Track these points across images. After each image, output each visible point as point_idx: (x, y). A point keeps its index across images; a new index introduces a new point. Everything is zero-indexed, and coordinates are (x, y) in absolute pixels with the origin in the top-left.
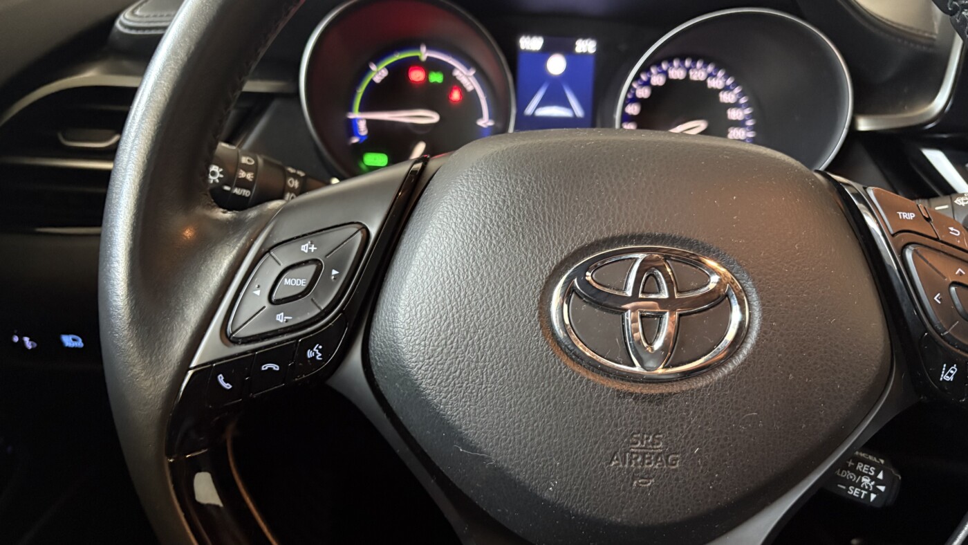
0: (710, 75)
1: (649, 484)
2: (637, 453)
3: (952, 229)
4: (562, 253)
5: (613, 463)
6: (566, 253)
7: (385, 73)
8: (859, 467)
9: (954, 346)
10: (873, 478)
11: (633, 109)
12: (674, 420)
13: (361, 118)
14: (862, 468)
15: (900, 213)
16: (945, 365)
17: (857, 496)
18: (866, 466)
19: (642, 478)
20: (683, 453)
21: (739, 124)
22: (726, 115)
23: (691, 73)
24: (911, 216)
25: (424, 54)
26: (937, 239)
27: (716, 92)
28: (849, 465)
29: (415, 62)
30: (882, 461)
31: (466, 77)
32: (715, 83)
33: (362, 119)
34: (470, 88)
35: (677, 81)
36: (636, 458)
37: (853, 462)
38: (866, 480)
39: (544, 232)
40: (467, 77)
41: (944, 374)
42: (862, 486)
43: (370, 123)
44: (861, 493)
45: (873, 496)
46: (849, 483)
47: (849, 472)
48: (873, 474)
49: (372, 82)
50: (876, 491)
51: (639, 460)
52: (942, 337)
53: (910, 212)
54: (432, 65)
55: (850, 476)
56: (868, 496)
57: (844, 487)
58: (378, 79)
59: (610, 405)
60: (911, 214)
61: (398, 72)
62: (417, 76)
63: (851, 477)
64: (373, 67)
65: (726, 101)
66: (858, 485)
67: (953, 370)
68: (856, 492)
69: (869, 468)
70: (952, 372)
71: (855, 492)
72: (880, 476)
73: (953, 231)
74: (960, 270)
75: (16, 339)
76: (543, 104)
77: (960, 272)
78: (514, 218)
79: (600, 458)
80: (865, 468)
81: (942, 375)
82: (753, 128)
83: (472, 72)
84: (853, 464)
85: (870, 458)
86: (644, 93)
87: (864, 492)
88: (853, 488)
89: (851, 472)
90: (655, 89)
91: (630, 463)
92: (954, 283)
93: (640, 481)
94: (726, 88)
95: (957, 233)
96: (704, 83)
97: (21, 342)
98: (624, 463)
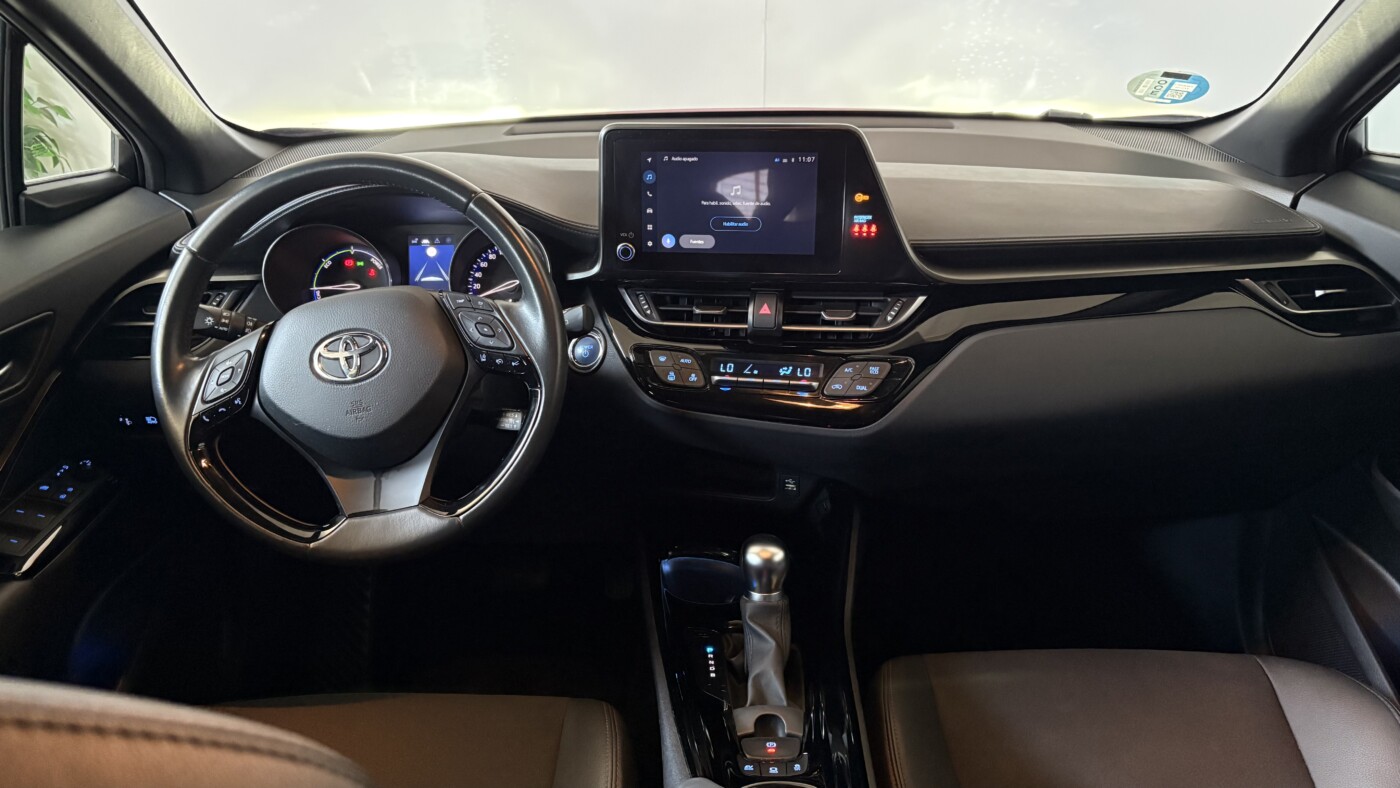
6: (318, 339)
7: (330, 263)
11: (478, 275)
13: (317, 289)
25: (352, 251)
29: (348, 256)
34: (380, 268)
39: (311, 332)
40: (379, 262)
43: (322, 291)
49: (323, 268)
54: (359, 256)
58: (326, 267)
61: (338, 263)
62: (349, 263)
64: (324, 260)
75: (121, 420)
76: (424, 276)
83: (382, 259)
86: (484, 265)
90: (491, 262)
97: (124, 421)
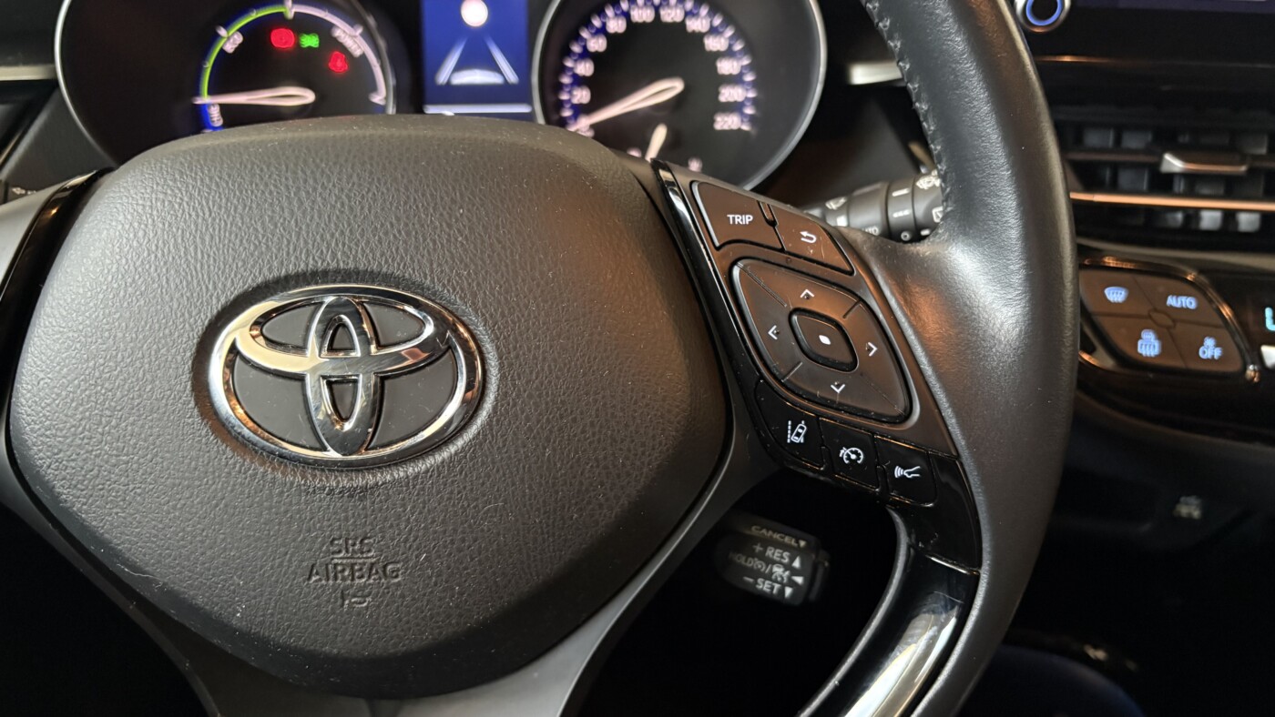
0: (688, 14)
1: (365, 604)
2: (341, 564)
3: (805, 234)
4: (218, 300)
5: (314, 579)
6: (223, 300)
7: (239, 39)
8: (769, 552)
9: (800, 396)
10: (788, 567)
11: (585, 69)
12: (386, 519)
13: (212, 103)
14: (773, 554)
15: (731, 216)
16: (790, 423)
17: (768, 590)
18: (778, 550)
19: (354, 596)
20: (406, 561)
21: (735, 80)
22: (715, 68)
23: (663, 12)
24: (748, 219)
25: (289, 10)
26: (782, 250)
27: (699, 37)
28: (757, 551)
29: (280, 22)
30: (802, 543)
31: (351, 37)
32: (695, 25)
33: (213, 105)
34: (357, 53)
35: (644, 24)
36: (343, 571)
37: (761, 546)
38: (778, 570)
39: (194, 273)
40: (353, 37)
41: (791, 435)
42: (773, 577)
43: (225, 109)
44: (772, 588)
45: (788, 591)
46: (757, 574)
47: (756, 559)
48: (786, 561)
49: (222, 51)
50: (792, 583)
51: (346, 573)
52: (783, 385)
53: (746, 214)
54: (304, 24)
55: (757, 564)
56: (782, 591)
57: (751, 580)
58: (230, 48)
59: (298, 504)
60: (747, 216)
61: (257, 36)
62: (283, 39)
63: (760, 566)
64: (222, 32)
65: (715, 49)
66: (769, 577)
67: (802, 428)
68: (766, 585)
69: (782, 554)
70: (800, 431)
71: (764, 586)
72: (797, 564)
73: (808, 238)
74: (807, 291)
76: (460, 67)
77: (807, 295)
78: (156, 256)
79: (295, 573)
80: (776, 554)
81: (789, 436)
82: (754, 84)
83: (360, 30)
84: (761, 549)
85: (787, 539)
86: (598, 45)
87: (777, 586)
88: (762, 580)
89: (760, 559)
90: (612, 39)
91: (336, 578)
92: (796, 310)
93: (353, 600)
94: (713, 31)
95: (812, 239)
96: (683, 24)
98: (328, 579)
